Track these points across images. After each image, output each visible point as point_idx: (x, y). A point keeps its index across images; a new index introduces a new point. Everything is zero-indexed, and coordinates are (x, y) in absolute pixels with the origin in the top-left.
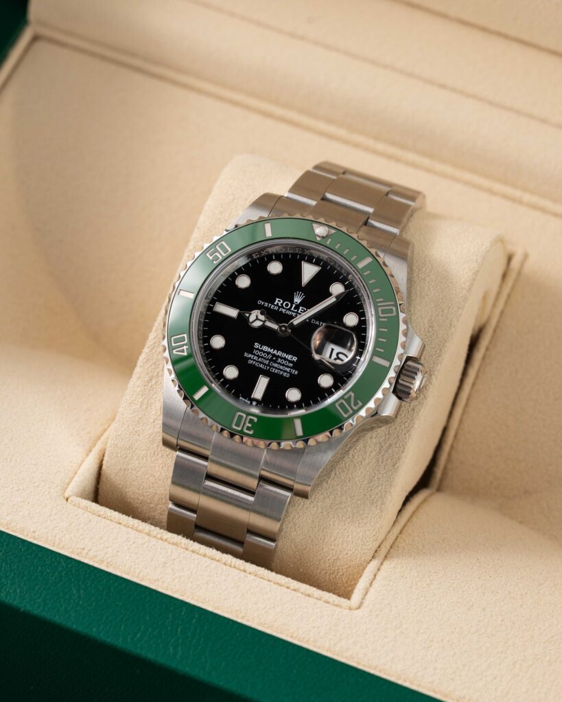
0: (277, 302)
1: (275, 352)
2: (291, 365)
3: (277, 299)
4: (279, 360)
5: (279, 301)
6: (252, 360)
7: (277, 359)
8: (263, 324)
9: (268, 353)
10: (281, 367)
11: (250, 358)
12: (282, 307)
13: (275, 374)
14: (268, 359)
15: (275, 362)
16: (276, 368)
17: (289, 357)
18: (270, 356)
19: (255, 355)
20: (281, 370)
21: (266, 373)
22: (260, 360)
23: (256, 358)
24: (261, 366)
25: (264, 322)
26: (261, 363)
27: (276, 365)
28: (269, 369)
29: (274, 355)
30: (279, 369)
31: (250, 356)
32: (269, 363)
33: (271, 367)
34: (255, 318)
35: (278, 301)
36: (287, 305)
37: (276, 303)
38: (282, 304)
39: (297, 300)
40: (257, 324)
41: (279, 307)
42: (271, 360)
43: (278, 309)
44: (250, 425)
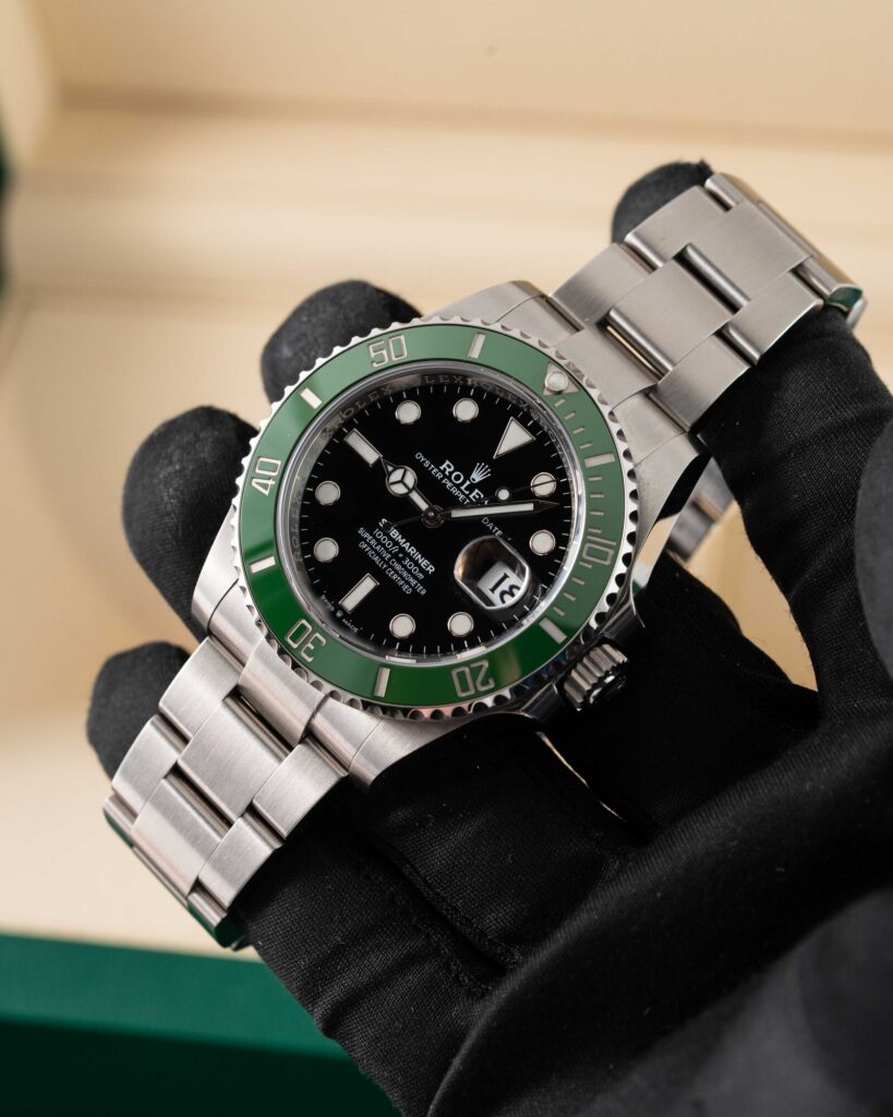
0: (445, 465)
1: (407, 546)
2: (421, 576)
3: (447, 462)
4: (407, 562)
5: (449, 466)
6: (366, 543)
7: (404, 559)
8: (407, 494)
9: (396, 543)
10: (405, 574)
11: (365, 540)
12: (449, 478)
13: (390, 579)
14: (390, 553)
15: (400, 561)
16: (396, 572)
17: (424, 562)
18: (395, 549)
19: (374, 537)
20: (403, 579)
21: (378, 574)
22: (378, 548)
23: (373, 542)
24: (376, 559)
25: (410, 491)
26: (378, 554)
27: (398, 567)
28: (386, 569)
29: (402, 550)
30: (400, 575)
31: (367, 535)
32: (389, 559)
33: (390, 566)
34: (399, 479)
35: (447, 466)
36: (457, 478)
37: (442, 468)
38: (451, 473)
39: (477, 476)
40: (399, 490)
41: (445, 476)
42: (395, 556)
43: (442, 479)
44: (312, 647)
